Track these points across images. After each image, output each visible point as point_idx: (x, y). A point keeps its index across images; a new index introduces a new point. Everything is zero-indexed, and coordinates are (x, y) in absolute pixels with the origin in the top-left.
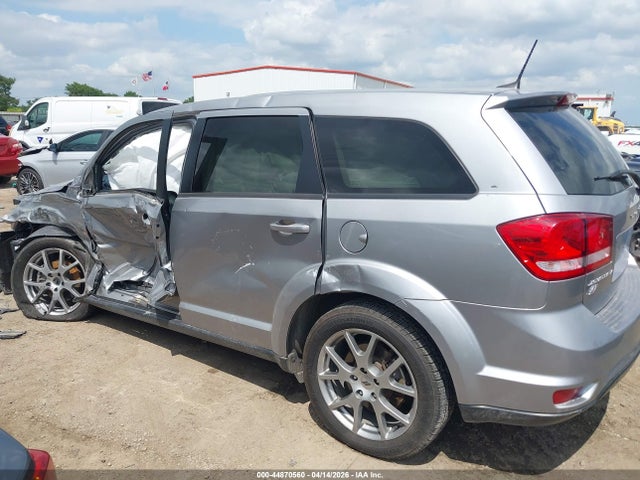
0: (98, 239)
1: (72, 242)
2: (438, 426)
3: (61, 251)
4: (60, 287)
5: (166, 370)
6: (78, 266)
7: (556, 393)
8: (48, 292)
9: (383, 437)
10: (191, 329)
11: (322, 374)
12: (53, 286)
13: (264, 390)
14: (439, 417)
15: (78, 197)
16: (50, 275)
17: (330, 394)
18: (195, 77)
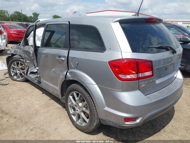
0: (27, 59)
1: (22, 60)
2: (95, 124)
3: (20, 62)
4: (19, 72)
5: (38, 98)
6: (24, 66)
7: (125, 119)
8: (17, 73)
9: (82, 125)
10: (43, 87)
11: (69, 104)
12: (18, 72)
13: (61, 107)
14: (95, 121)
15: (22, 47)
16: (17, 69)
17: (71, 110)
18: (87, 13)
